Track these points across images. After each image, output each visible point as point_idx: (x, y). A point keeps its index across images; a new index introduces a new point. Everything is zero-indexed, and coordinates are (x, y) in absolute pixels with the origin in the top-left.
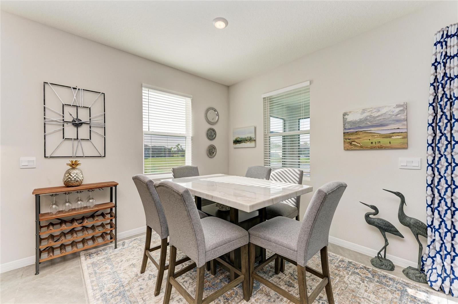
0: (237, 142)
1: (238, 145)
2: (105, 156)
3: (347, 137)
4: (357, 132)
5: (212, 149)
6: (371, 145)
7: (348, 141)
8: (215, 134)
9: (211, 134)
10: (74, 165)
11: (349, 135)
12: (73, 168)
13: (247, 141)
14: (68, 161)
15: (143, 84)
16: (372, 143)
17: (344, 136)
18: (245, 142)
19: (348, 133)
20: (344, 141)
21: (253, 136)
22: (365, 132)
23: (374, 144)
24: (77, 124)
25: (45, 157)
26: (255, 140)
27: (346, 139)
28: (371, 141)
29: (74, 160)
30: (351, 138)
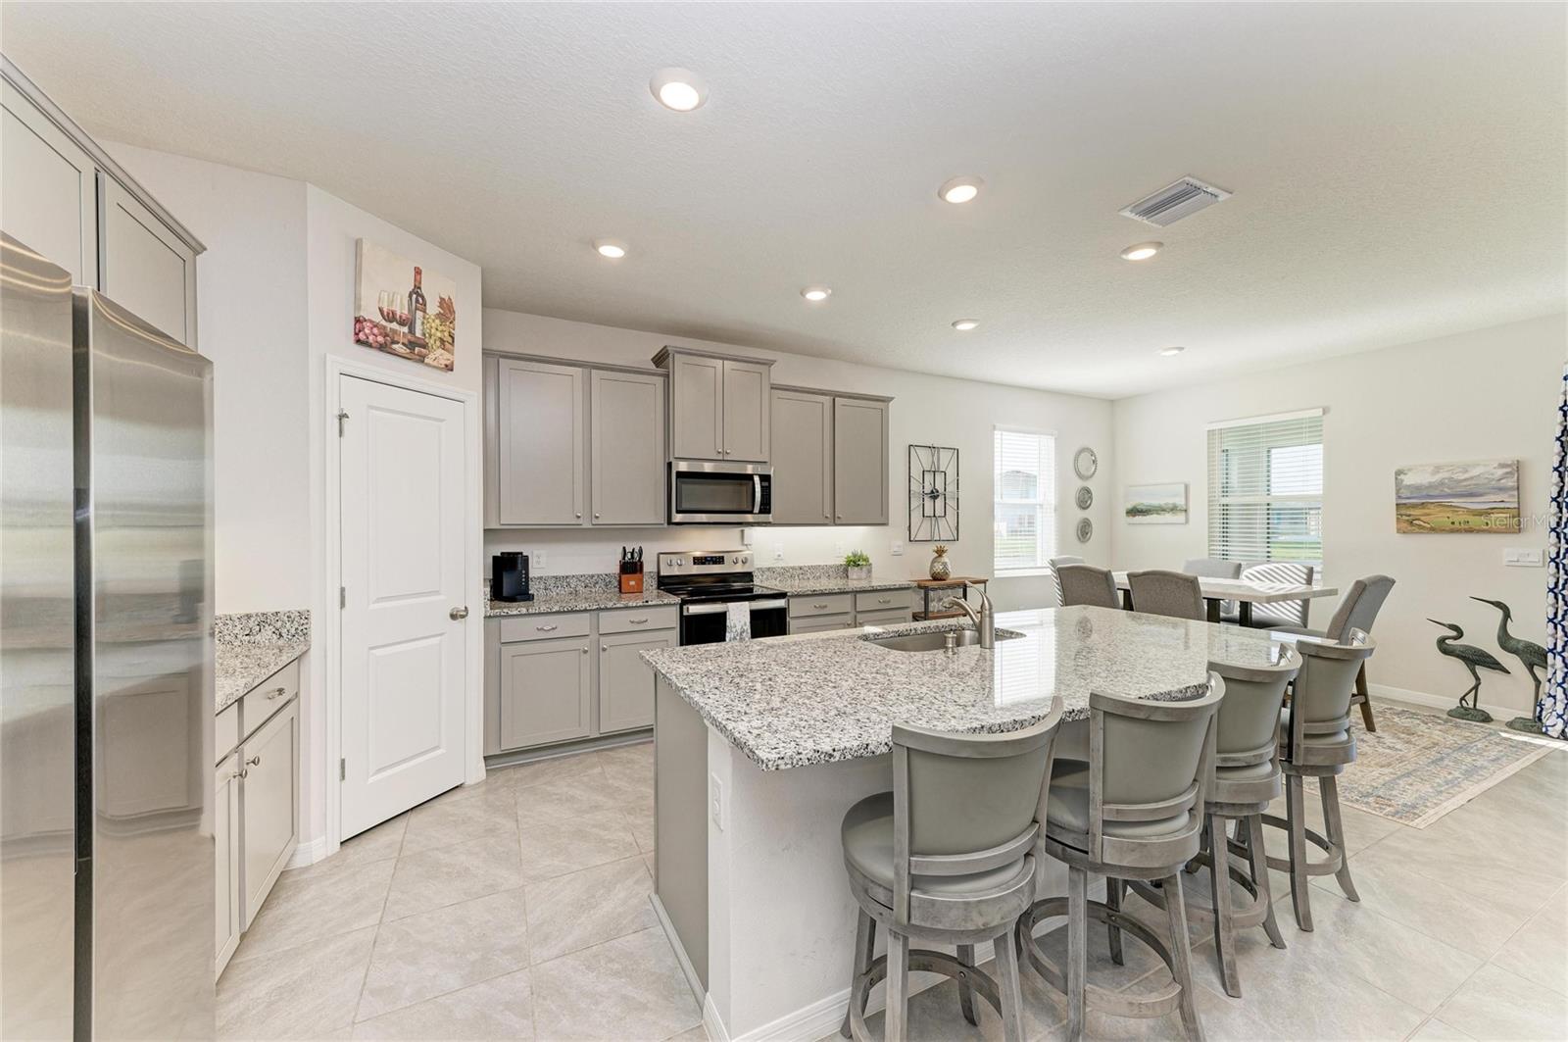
0: (1134, 512)
1: (1139, 519)
2: (958, 540)
3: (1403, 512)
4: (1423, 503)
5: (1086, 525)
6: (1453, 526)
7: (1405, 518)
8: (1091, 498)
9: (1084, 500)
10: (940, 552)
11: (1409, 508)
12: (940, 556)
13: (1163, 510)
15: (998, 425)
16: (1453, 523)
17: (1397, 509)
18: (1158, 514)
19: (1405, 504)
20: (1398, 519)
21: (1180, 502)
22: (1440, 505)
23: (1457, 525)
24: (934, 495)
25: (910, 540)
26: (1186, 511)
27: (1402, 515)
28: (1451, 520)
29: (939, 544)
30: (1412, 513)
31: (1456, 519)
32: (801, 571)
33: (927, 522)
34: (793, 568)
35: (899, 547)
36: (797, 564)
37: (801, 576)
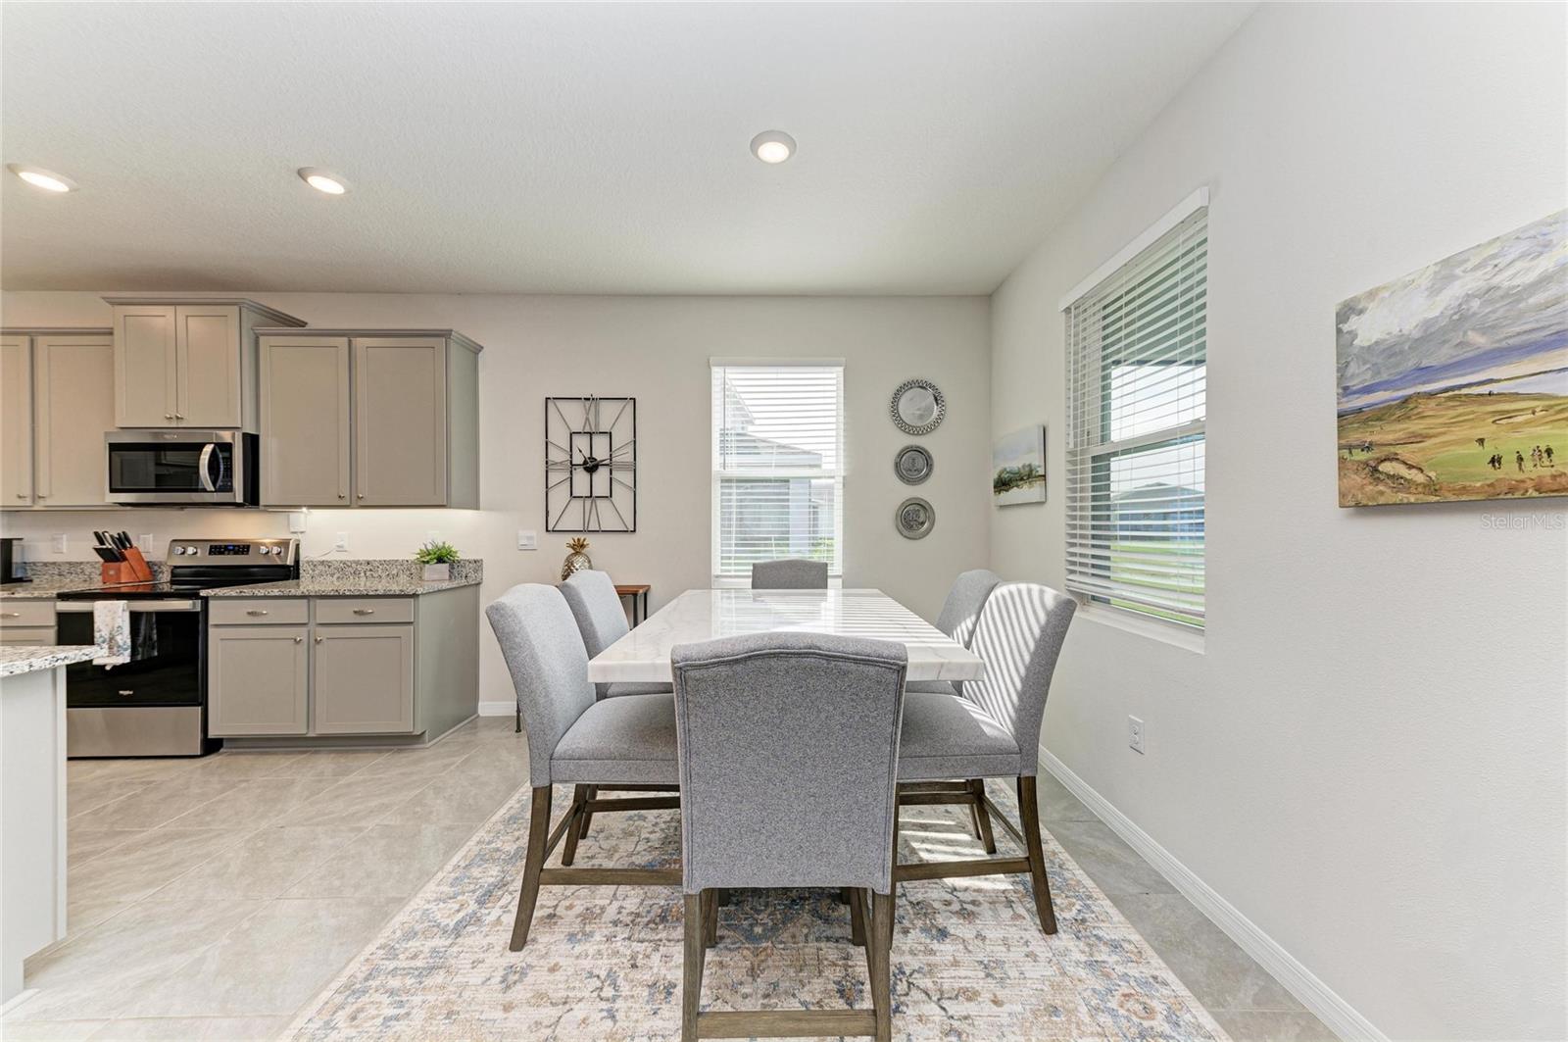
0: (1003, 484)
2: (635, 531)
3: (1354, 437)
4: (1406, 400)
5: (918, 510)
6: (1493, 475)
7: (1360, 456)
8: (929, 463)
9: (914, 465)
10: (577, 547)
11: (1365, 422)
12: (577, 553)
13: (1022, 479)
14: (569, 539)
16: (1495, 461)
17: (1341, 428)
18: (1018, 486)
19: (1360, 410)
20: (1341, 460)
21: (1035, 460)
22: (1455, 396)
23: (1509, 470)
24: (591, 466)
25: (547, 530)
26: (1044, 476)
27: (1350, 448)
28: (1489, 450)
29: (580, 537)
30: (1375, 438)
31: (1508, 444)
32: (369, 567)
33: (577, 505)
34: (358, 563)
35: (530, 538)
36: (362, 557)
37: (368, 573)
